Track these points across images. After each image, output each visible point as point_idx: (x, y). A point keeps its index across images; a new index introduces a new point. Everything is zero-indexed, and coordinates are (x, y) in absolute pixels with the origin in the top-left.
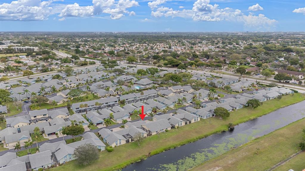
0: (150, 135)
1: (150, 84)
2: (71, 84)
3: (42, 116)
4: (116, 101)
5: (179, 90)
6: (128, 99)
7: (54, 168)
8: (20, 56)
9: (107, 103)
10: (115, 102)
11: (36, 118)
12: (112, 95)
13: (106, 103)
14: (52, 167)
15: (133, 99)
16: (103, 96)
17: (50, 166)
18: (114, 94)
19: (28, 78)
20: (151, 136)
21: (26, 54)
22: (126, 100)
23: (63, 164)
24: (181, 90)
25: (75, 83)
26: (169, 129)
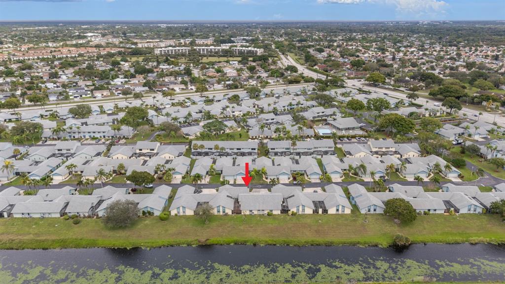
0: (237, 213)
1: (353, 129)
2: (234, 112)
3: (149, 151)
4: (255, 149)
5: (384, 150)
6: (274, 149)
7: (89, 219)
8: (231, 62)
9: (240, 149)
10: (252, 149)
11: (141, 152)
12: (269, 137)
13: (238, 149)
14: (89, 217)
15: (284, 150)
16: (254, 137)
17: (87, 215)
18: (272, 137)
19: (201, 95)
20: (239, 215)
21: (240, 59)
22: (272, 149)
23: (101, 217)
24: (391, 149)
25: (241, 111)
26: (277, 212)
